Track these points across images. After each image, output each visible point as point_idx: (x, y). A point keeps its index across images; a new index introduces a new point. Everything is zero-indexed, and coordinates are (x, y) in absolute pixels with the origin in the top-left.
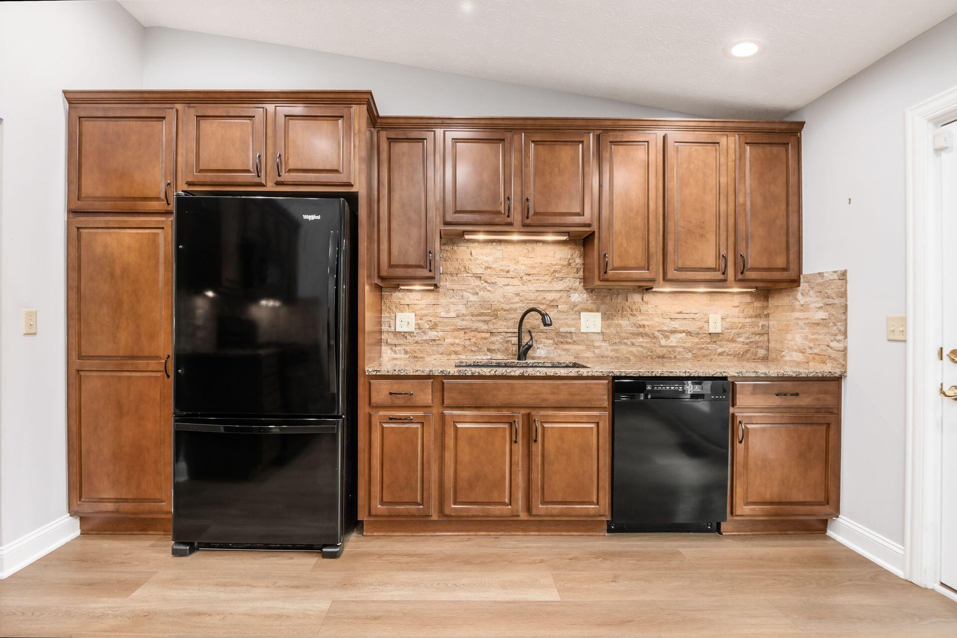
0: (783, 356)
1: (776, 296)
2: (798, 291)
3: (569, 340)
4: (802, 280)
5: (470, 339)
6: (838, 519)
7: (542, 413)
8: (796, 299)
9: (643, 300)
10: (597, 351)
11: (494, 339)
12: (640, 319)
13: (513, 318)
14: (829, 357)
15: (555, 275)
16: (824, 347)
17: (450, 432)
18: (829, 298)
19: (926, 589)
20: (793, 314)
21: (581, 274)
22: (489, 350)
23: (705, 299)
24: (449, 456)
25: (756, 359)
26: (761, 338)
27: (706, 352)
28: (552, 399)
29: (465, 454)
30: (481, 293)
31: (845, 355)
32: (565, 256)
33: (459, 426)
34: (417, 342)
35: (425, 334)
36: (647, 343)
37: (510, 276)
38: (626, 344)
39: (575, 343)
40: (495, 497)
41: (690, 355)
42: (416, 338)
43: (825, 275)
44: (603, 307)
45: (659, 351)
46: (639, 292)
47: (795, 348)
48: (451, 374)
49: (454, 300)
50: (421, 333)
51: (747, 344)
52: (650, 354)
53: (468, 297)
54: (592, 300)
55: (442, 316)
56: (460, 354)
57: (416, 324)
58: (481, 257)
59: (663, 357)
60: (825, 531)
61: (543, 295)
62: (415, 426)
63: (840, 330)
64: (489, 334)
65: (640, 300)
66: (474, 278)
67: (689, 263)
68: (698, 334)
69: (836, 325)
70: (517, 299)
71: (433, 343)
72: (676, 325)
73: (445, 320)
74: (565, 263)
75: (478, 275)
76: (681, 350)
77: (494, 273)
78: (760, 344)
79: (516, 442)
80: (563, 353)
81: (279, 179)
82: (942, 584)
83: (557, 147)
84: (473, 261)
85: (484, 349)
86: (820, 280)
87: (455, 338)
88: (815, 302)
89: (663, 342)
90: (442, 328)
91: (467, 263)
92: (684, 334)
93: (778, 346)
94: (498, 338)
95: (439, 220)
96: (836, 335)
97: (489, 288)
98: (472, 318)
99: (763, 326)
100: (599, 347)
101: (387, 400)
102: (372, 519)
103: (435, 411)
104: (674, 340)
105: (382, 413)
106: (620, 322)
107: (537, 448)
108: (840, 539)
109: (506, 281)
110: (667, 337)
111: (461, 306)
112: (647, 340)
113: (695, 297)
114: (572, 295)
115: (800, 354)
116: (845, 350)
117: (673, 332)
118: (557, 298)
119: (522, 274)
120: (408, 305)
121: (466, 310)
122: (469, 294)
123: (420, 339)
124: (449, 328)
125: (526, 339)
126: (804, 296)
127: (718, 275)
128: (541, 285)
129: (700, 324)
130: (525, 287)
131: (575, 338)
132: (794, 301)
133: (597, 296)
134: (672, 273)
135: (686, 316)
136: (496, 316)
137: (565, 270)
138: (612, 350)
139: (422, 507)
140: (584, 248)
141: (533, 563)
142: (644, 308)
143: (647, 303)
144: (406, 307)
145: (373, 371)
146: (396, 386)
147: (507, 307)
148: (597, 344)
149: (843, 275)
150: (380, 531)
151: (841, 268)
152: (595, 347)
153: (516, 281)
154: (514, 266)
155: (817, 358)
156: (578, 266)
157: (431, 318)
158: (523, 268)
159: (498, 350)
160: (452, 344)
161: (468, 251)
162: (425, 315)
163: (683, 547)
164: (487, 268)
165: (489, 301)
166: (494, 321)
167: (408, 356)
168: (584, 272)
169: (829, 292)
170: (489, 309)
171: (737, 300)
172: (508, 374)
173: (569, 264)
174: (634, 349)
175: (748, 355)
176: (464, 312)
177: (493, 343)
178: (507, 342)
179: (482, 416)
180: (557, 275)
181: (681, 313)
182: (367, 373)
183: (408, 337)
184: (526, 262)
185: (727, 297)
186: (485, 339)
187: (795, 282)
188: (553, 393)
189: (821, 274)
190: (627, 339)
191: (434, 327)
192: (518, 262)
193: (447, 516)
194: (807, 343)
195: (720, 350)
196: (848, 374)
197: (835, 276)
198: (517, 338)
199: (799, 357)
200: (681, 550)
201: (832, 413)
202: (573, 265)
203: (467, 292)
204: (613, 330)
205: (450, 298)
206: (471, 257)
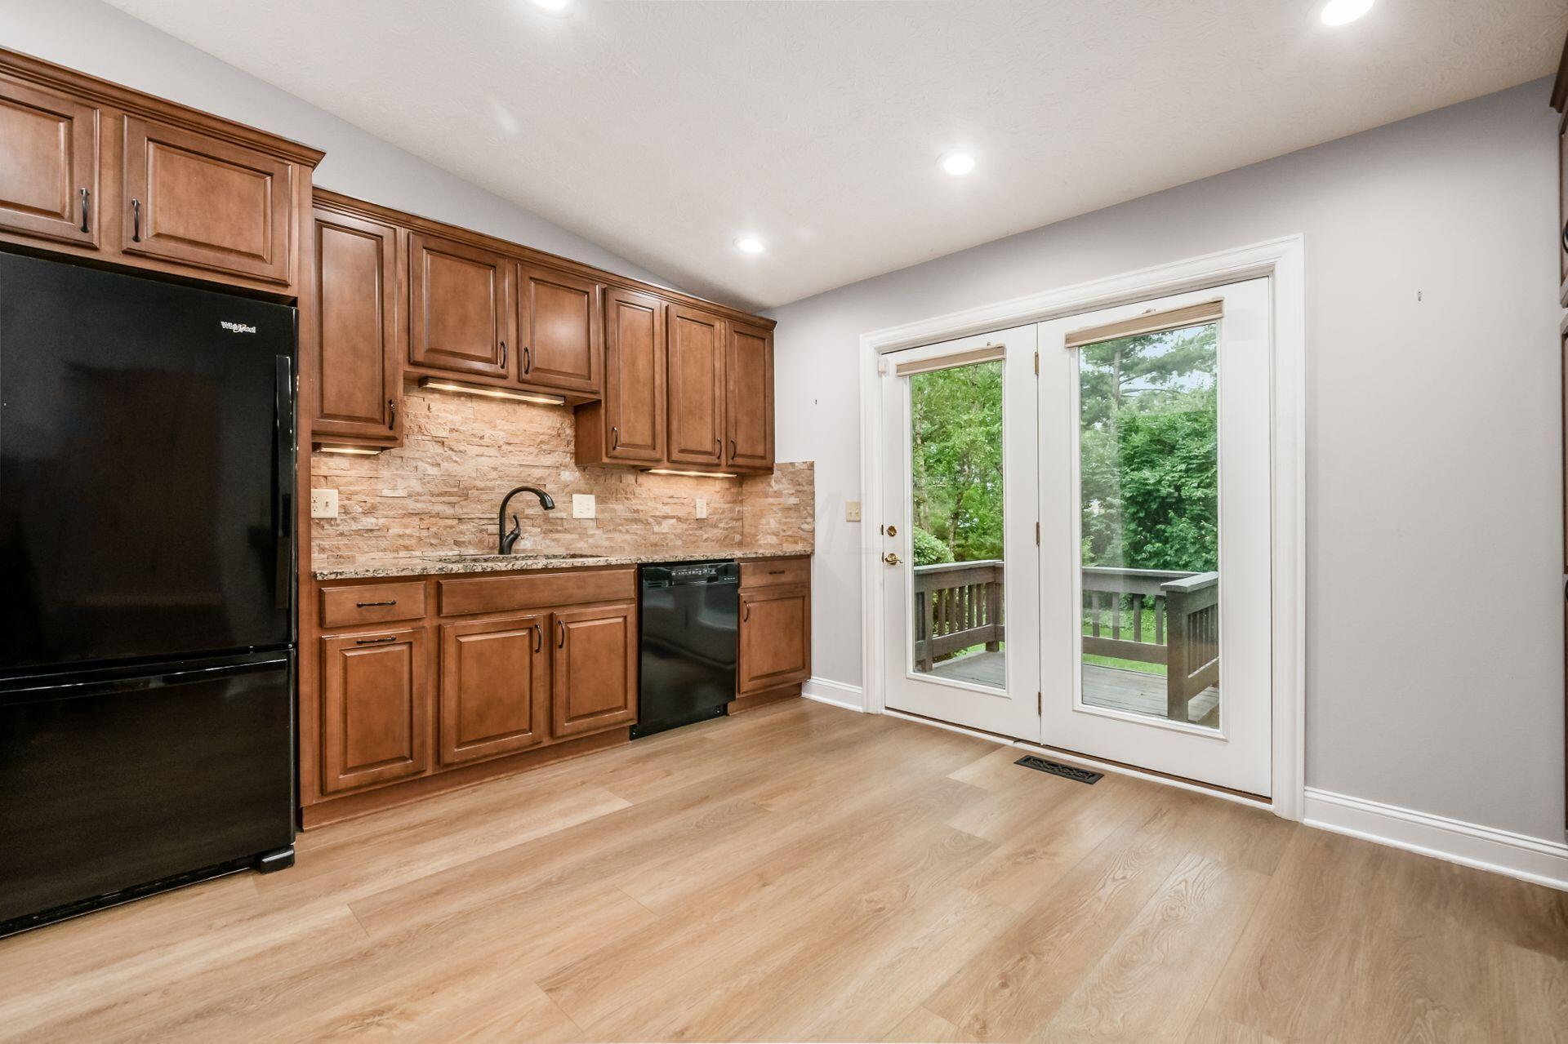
0: (758, 540)
1: (749, 483)
2: (771, 478)
3: (560, 528)
4: (775, 469)
5: (428, 529)
6: (812, 681)
7: (567, 612)
8: (770, 486)
9: (636, 481)
10: (591, 541)
11: (463, 527)
12: (635, 503)
13: (489, 500)
14: (801, 537)
15: (541, 447)
16: (796, 530)
17: (450, 649)
18: (799, 485)
19: (877, 715)
20: (767, 500)
21: (572, 447)
22: (456, 543)
23: (691, 483)
24: (449, 683)
25: (733, 545)
26: (737, 524)
27: (694, 539)
28: (579, 594)
29: (472, 678)
30: (444, 465)
31: (814, 535)
32: (554, 425)
33: (463, 640)
34: (342, 534)
35: (355, 521)
36: (641, 530)
37: (484, 444)
38: (620, 531)
39: (566, 531)
40: (513, 725)
41: (679, 543)
42: (340, 528)
43: (796, 464)
44: (596, 488)
45: (653, 539)
46: (632, 473)
47: (769, 531)
48: (454, 572)
49: (403, 473)
50: (349, 521)
51: (727, 529)
52: (644, 542)
53: (426, 470)
54: (584, 480)
55: (384, 494)
56: (412, 550)
57: (340, 507)
58: (443, 415)
59: (656, 545)
60: (800, 694)
61: (528, 471)
62: (398, 648)
63: (809, 513)
64: (457, 521)
65: (634, 481)
66: (434, 443)
67: (692, 446)
68: (687, 520)
69: (806, 509)
70: (494, 475)
71: (370, 534)
72: (668, 510)
73: (390, 501)
74: (554, 433)
75: (439, 439)
76: (673, 537)
77: (461, 437)
78: (736, 530)
79: (538, 651)
80: (553, 544)
81: (135, 246)
82: (887, 708)
83: (561, 293)
84: (432, 419)
85: (449, 542)
86: (791, 469)
87: (406, 526)
88: (788, 489)
89: (656, 529)
90: (385, 513)
91: (423, 421)
92: (675, 520)
93: (753, 531)
94: (469, 527)
95: (401, 356)
96: (806, 518)
97: (455, 458)
98: (430, 498)
99: (738, 511)
100: (592, 536)
101: (355, 616)
102: (326, 799)
103: (430, 623)
104: (666, 526)
105: (343, 636)
106: (615, 506)
107: (561, 655)
108: (814, 696)
109: (479, 450)
110: (659, 523)
111: (415, 481)
112: (640, 526)
113: (684, 480)
114: (562, 473)
115: (774, 537)
116: (813, 531)
117: (666, 517)
118: (544, 476)
119: (501, 443)
120: (326, 477)
121: (423, 488)
122: (427, 465)
123: (347, 528)
124: (395, 512)
125: (510, 527)
126: (777, 483)
127: (713, 460)
128: (526, 458)
129: (689, 509)
130: (504, 459)
131: (566, 526)
132: (767, 488)
133: (590, 475)
134: (676, 455)
135: (677, 501)
136: (466, 497)
137: (554, 442)
138: (608, 539)
139: (410, 761)
140: (576, 418)
141: (575, 786)
142: (638, 490)
143: (640, 485)
144: (322, 480)
145: (331, 574)
146: (368, 594)
147: (480, 484)
148: (590, 532)
149: (811, 466)
150: (334, 818)
151: (809, 460)
152: (588, 536)
153: (493, 451)
154: (490, 431)
155: (790, 539)
156: (568, 438)
157: (366, 499)
158: (502, 434)
159: (470, 542)
160: (400, 536)
161: (425, 404)
162: (356, 493)
163: (705, 733)
164: (452, 430)
165: (455, 476)
166: (464, 503)
167: (325, 556)
168: (575, 445)
169: (800, 480)
170: (455, 487)
171: (718, 486)
172: (529, 568)
173: (559, 435)
174: (627, 537)
175: (728, 541)
176: (419, 489)
177: (461, 533)
178: (481, 531)
179: (496, 624)
180: (544, 447)
181: (672, 497)
182: (319, 578)
183: (327, 526)
184: (506, 428)
185: (710, 482)
186: (451, 527)
187: (769, 470)
188: (579, 588)
189: (792, 464)
190: (622, 525)
191: (370, 511)
192: (495, 426)
193: (447, 766)
194: (781, 527)
195: (705, 536)
196: (816, 552)
197: (805, 467)
198: (498, 526)
199: (773, 540)
200: (705, 736)
201: (805, 587)
202: (563, 436)
203: (423, 461)
204: (607, 515)
205: (397, 469)
206: (428, 414)
